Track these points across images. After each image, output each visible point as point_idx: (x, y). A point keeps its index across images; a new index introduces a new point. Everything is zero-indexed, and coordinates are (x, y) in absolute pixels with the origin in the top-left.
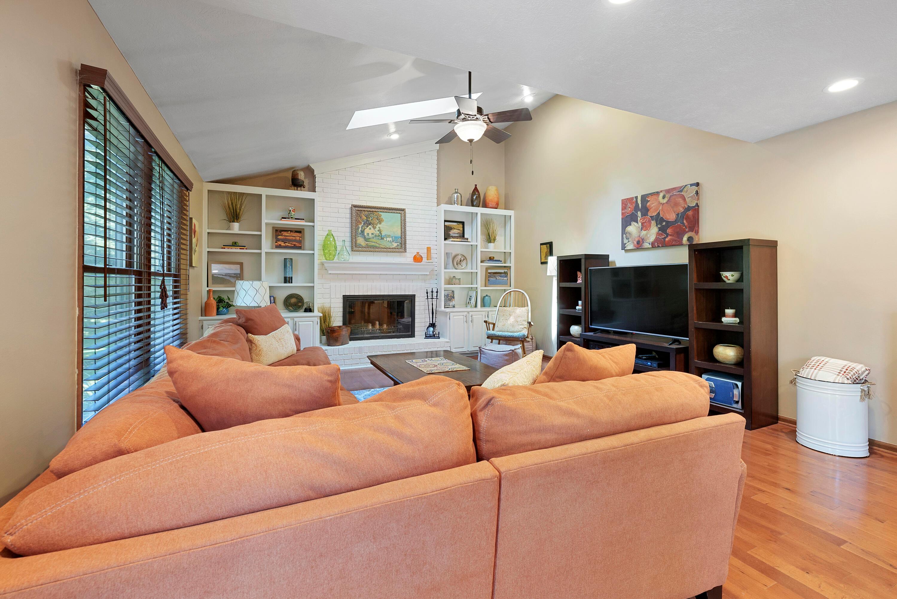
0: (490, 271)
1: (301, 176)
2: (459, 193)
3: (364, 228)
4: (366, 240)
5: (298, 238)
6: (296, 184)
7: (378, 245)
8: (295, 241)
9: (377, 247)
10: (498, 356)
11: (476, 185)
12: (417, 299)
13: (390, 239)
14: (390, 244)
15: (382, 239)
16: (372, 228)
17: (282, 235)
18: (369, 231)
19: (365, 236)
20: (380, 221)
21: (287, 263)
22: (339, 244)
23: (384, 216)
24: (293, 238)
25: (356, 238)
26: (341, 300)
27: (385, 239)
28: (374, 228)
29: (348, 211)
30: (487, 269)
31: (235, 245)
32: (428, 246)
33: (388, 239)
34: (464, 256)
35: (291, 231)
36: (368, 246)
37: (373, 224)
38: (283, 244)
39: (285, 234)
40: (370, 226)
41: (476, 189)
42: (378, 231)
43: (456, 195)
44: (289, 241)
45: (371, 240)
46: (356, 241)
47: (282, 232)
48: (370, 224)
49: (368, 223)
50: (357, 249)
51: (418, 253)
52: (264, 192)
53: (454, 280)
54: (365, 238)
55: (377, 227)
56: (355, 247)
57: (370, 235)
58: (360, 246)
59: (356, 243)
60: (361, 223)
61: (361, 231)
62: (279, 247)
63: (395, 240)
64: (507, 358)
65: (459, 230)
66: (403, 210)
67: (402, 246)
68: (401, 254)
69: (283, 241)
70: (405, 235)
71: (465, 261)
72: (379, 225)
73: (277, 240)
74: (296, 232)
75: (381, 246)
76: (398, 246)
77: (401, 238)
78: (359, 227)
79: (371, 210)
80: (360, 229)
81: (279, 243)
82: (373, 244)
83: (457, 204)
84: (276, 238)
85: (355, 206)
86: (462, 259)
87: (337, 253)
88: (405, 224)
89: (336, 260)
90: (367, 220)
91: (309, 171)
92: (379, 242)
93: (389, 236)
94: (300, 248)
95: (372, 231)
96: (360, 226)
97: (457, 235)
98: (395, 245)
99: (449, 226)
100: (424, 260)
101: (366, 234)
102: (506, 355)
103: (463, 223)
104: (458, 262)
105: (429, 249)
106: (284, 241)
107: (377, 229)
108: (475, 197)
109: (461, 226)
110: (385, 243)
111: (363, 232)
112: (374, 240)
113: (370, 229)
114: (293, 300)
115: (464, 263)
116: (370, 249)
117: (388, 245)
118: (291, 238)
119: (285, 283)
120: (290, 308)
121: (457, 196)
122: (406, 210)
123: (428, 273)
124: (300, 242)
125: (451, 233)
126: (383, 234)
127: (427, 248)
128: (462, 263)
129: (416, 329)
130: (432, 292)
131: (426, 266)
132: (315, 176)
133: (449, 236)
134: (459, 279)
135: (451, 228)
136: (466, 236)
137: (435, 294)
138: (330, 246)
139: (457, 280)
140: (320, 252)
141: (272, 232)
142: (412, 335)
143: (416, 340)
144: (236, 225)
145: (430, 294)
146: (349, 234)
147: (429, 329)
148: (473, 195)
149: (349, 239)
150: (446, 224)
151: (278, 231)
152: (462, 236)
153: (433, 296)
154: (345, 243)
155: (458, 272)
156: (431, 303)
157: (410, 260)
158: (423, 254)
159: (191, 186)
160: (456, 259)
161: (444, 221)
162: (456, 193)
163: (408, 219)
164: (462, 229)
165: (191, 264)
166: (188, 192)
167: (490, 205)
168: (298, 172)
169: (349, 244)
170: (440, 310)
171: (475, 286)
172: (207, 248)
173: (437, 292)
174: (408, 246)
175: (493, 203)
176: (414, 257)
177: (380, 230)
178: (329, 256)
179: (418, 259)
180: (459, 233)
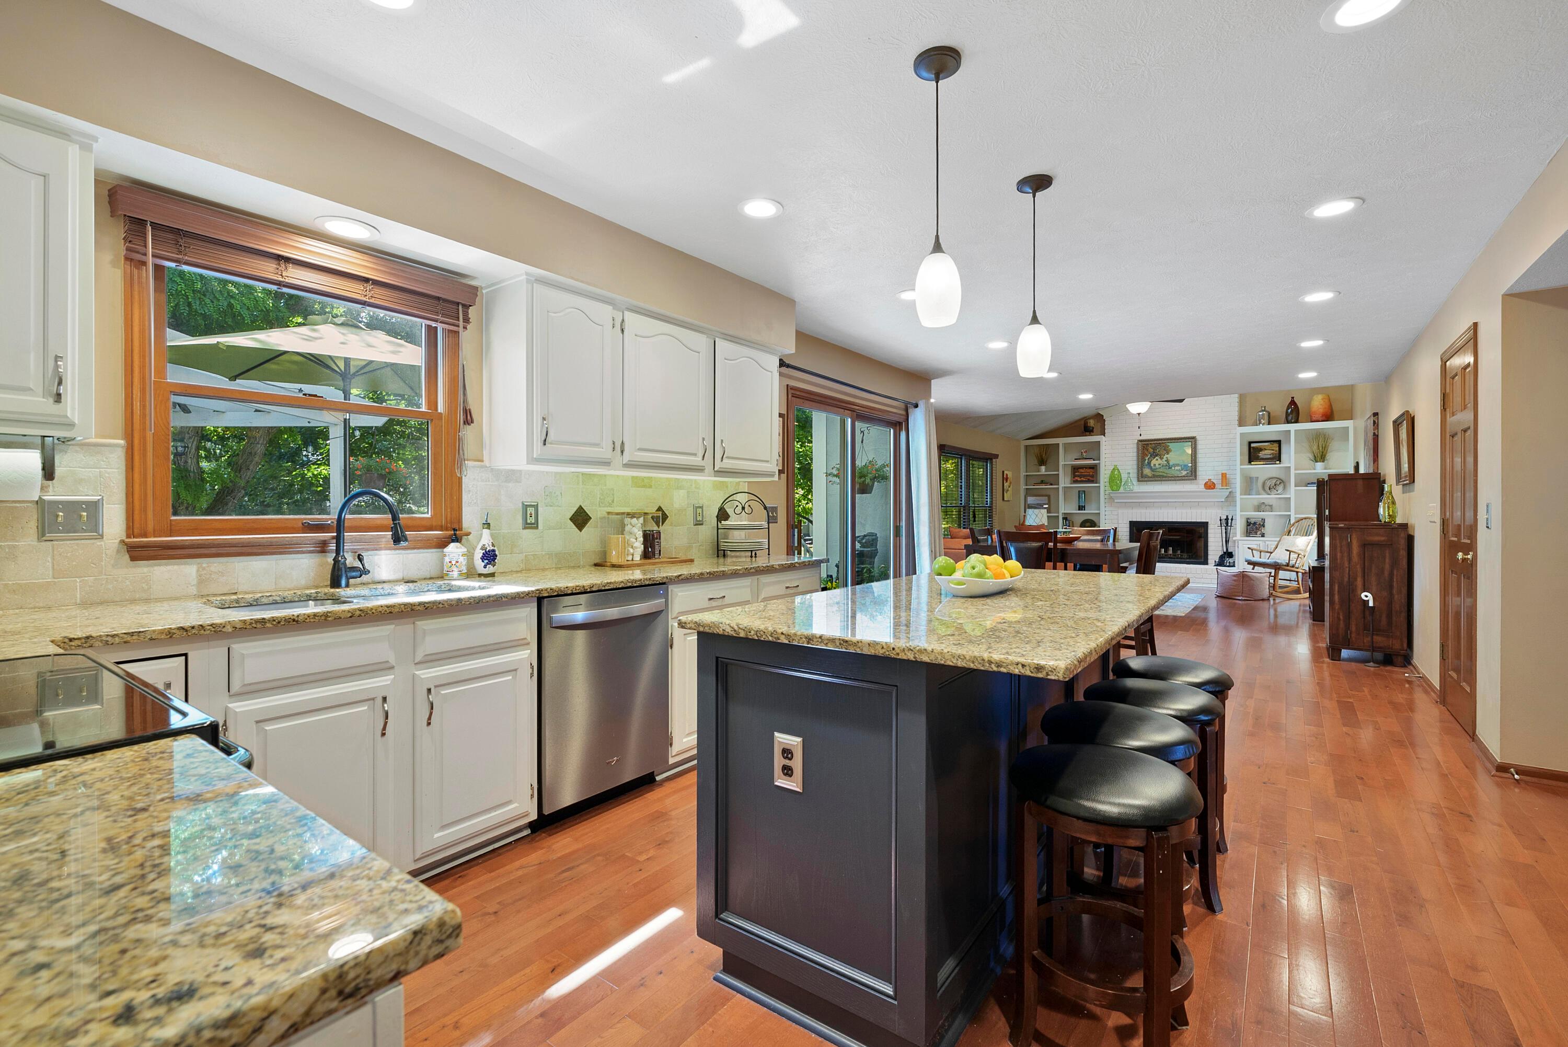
1: (1092, 423)
2: (1267, 412)
3: (1150, 459)
4: (1152, 470)
6: (1088, 430)
7: (1165, 475)
8: (1089, 476)
9: (1163, 476)
10: (1228, 576)
11: (1293, 398)
12: (1210, 527)
13: (1180, 468)
14: (1179, 473)
15: (1170, 468)
16: (1159, 459)
17: (1079, 472)
18: (1156, 462)
20: (1168, 451)
21: (1081, 493)
22: (1124, 476)
23: (1172, 446)
24: (1089, 474)
25: (1142, 469)
26: (1128, 525)
27: (1173, 468)
28: (1161, 459)
29: (1136, 446)
31: (1042, 482)
32: (1224, 472)
33: (1176, 468)
34: (1278, 480)
35: (1086, 468)
36: (1154, 476)
37: (1160, 455)
38: (1080, 480)
39: (1082, 471)
40: (1157, 458)
41: (1293, 402)
44: (1084, 476)
45: (1158, 470)
46: (1142, 472)
47: (1079, 469)
48: (1156, 456)
49: (1154, 455)
51: (1210, 480)
52: (1061, 441)
53: (1263, 507)
54: (1151, 468)
56: (1142, 478)
57: (1157, 466)
58: (1147, 476)
59: (1142, 474)
60: (1147, 456)
62: (1075, 482)
63: (1185, 467)
64: (1235, 578)
65: (1273, 450)
66: (1194, 438)
67: (1192, 474)
68: (1193, 481)
69: (1078, 476)
70: (1196, 463)
71: (1281, 485)
72: (1166, 456)
73: (1075, 476)
74: (1090, 468)
75: (1169, 475)
76: (1188, 473)
77: (1192, 466)
78: (1146, 460)
79: (1158, 442)
81: (1076, 478)
82: (1161, 474)
83: (1264, 424)
84: (1074, 473)
85: (1141, 441)
86: (1278, 482)
87: (1123, 483)
88: (1196, 451)
89: (1122, 490)
90: (1154, 452)
91: (1099, 418)
92: (1166, 471)
93: (1178, 465)
94: (1092, 482)
95: (1160, 461)
96: (1147, 458)
97: (1269, 456)
98: (1184, 473)
99: (1257, 448)
100: (1218, 486)
101: (1152, 465)
102: (1234, 576)
103: (1279, 442)
104: (1271, 486)
105: (1224, 476)
106: (1080, 476)
107: (1165, 459)
108: (1289, 412)
109: (1276, 445)
110: (1175, 471)
111: (1149, 463)
112: (1161, 470)
113: (1157, 460)
114: (1088, 524)
115: (1280, 488)
116: (1156, 479)
117: (1177, 474)
118: (1087, 474)
119: (1079, 510)
121: (1264, 416)
122: (1197, 437)
123: (1223, 500)
124: (1092, 476)
125: (1260, 455)
126: (1171, 463)
127: (1222, 474)
128: (1278, 488)
129: (1210, 557)
130: (1227, 519)
131: (1220, 494)
132: (1104, 420)
133: (1258, 459)
134: (1271, 506)
135: (1260, 450)
136: (1283, 457)
137: (1230, 521)
138: (1115, 479)
139: (1268, 507)
140: (1107, 484)
141: (1069, 470)
142: (1205, 562)
143: (1211, 567)
144: (1043, 468)
145: (1224, 522)
146: (1135, 467)
147: (1222, 558)
148: (1288, 409)
149: (1136, 471)
150: (1253, 445)
151: (1075, 469)
152: (1278, 458)
153: (1227, 523)
154: (1131, 475)
155: (1270, 498)
156: (1224, 531)
157: (1201, 487)
158: (1217, 480)
159: (996, 456)
160: (1268, 484)
161: (1250, 443)
162: (1263, 411)
163: (1199, 447)
164: (1277, 449)
165: (1003, 499)
166: (994, 460)
167: (1314, 419)
168: (1088, 421)
169: (1135, 475)
170: (1234, 539)
171: (1289, 513)
172: (1023, 487)
173: (1232, 519)
174: (1199, 473)
175: (1317, 416)
176: (1206, 484)
177: (1167, 461)
178: (1115, 487)
179: (1210, 486)
180: (1273, 454)
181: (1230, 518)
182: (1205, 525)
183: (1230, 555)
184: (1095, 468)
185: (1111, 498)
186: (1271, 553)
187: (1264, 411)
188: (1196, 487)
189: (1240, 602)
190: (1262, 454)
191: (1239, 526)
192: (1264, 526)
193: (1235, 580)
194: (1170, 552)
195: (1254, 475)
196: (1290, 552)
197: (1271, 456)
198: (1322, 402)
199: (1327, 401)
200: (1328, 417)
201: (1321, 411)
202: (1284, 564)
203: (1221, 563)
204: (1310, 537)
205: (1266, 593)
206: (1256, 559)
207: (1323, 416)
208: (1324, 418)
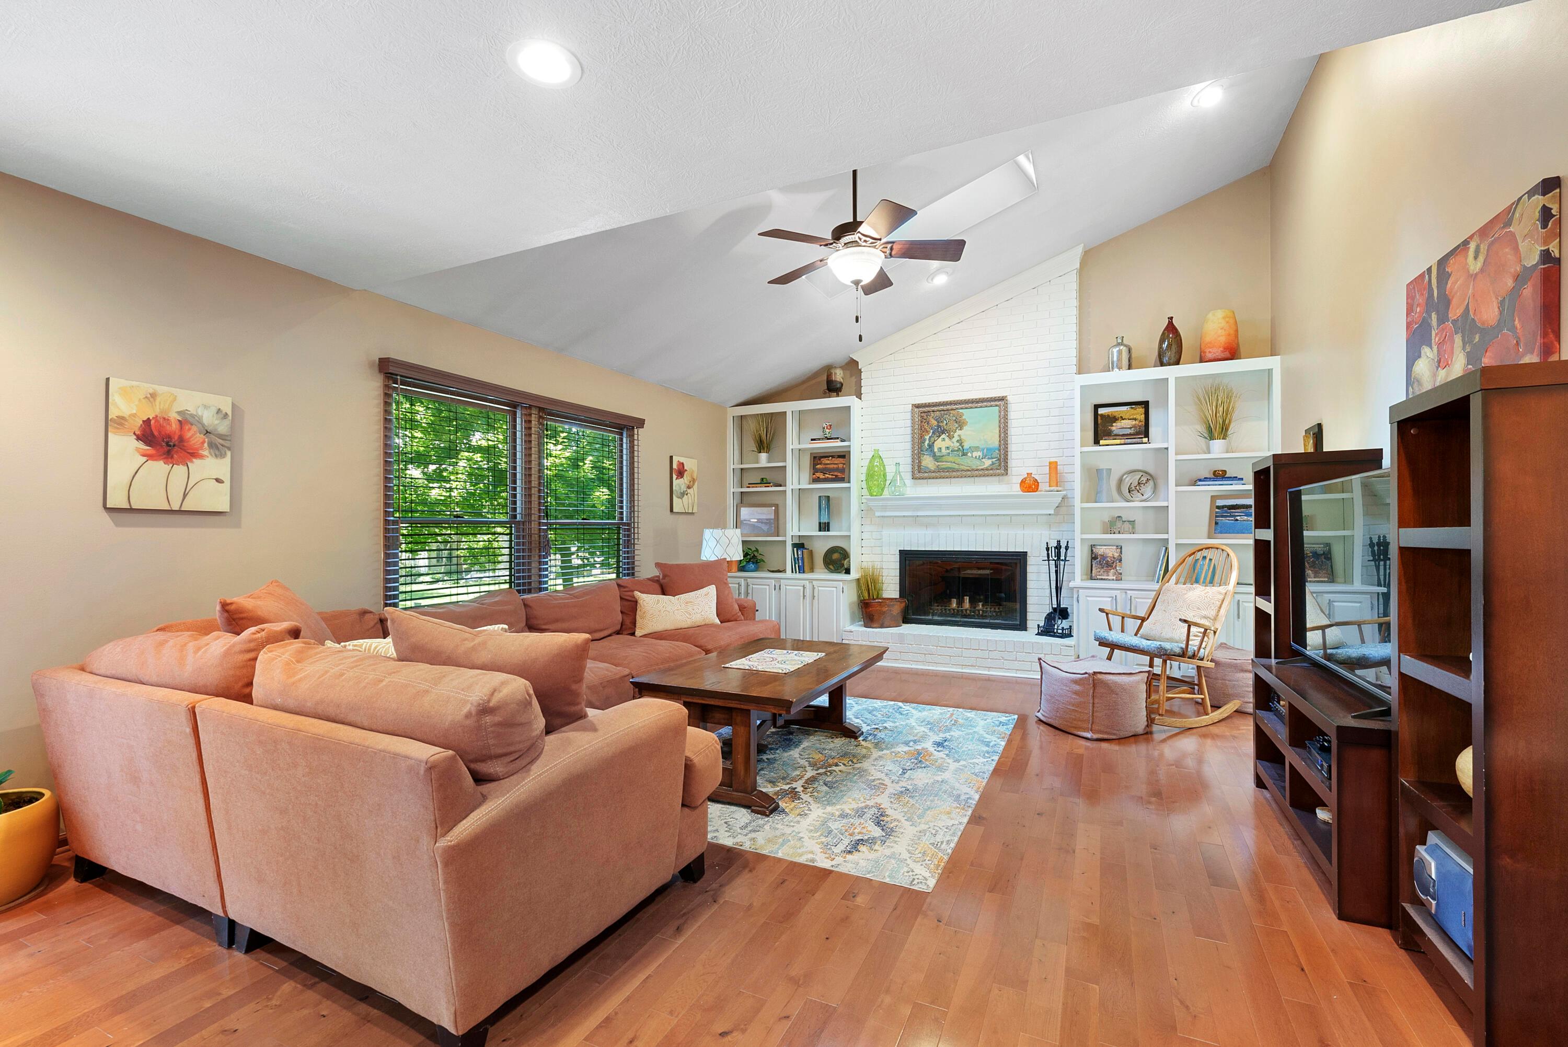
0: (1220, 503)
1: (838, 375)
2: (1125, 346)
3: (932, 439)
4: (936, 458)
5: (841, 466)
6: (833, 388)
7: (956, 466)
8: (837, 470)
9: (954, 470)
10: (1061, 680)
11: (1170, 320)
12: (1030, 561)
13: (979, 454)
14: (978, 463)
15: (964, 454)
16: (947, 439)
17: (820, 464)
18: (942, 444)
19: (934, 453)
20: (961, 424)
21: (826, 502)
22: (890, 470)
23: (967, 414)
24: (835, 466)
25: (919, 457)
26: (897, 558)
27: (969, 454)
28: (951, 437)
29: (909, 416)
30: (1214, 498)
31: (763, 482)
32: (1053, 460)
33: (975, 454)
34: (1146, 473)
35: (833, 457)
36: (939, 470)
37: (949, 431)
38: (822, 476)
39: (825, 461)
40: (943, 436)
41: (1171, 328)
42: (958, 441)
43: (1115, 350)
44: (830, 470)
45: (944, 459)
46: (920, 462)
47: (822, 459)
48: (943, 432)
49: (940, 431)
50: (921, 475)
51: (1029, 474)
52: (789, 407)
53: (1119, 524)
54: (934, 456)
55: (956, 435)
56: (919, 473)
57: (943, 450)
58: (927, 470)
59: (919, 466)
60: (928, 432)
61: (929, 445)
62: (816, 480)
63: (987, 454)
64: (1077, 688)
65: (1135, 419)
66: (1002, 399)
67: (1001, 465)
68: (1001, 478)
69: (820, 470)
70: (1006, 444)
71: (1151, 482)
72: (958, 432)
73: (815, 470)
74: (840, 457)
75: (962, 467)
76: (993, 464)
77: (999, 450)
78: (925, 440)
79: (945, 408)
80: (927, 442)
81: (818, 474)
82: (949, 465)
83: (1120, 368)
84: (814, 468)
85: (918, 406)
86: (1144, 479)
87: (888, 482)
88: (1006, 423)
89: (886, 493)
90: (939, 426)
91: (852, 366)
92: (958, 460)
93: (977, 449)
94: (842, 480)
95: (948, 442)
96: (927, 437)
97: (1129, 431)
98: (988, 463)
99: (1108, 416)
100: (1044, 486)
101: (936, 450)
102: (1076, 682)
103: (1145, 404)
104: (1132, 486)
105: (1053, 466)
106: (822, 470)
107: (956, 438)
108: (1165, 346)
109: (1141, 410)
111: (931, 446)
112: (950, 458)
113: (944, 440)
114: (836, 556)
115: (1148, 490)
116: (943, 474)
117: (976, 464)
118: (832, 466)
119: (820, 530)
120: (831, 567)
121: (1120, 352)
122: (1008, 398)
123: (1052, 512)
124: (842, 471)
125: (1113, 428)
126: (966, 446)
127: (1050, 463)
128: (1143, 489)
129: (1030, 616)
130: (1058, 547)
131: (1047, 498)
132: (860, 371)
133: (1109, 434)
134: (1132, 522)
135: (1114, 419)
136: (1152, 430)
137: (1063, 551)
138: (875, 475)
139: (1127, 524)
140: (864, 485)
141: (807, 461)
142: (1022, 626)
143: (1029, 636)
144: (763, 456)
145: (1053, 552)
146: (909, 453)
147: (1050, 618)
148: (1162, 341)
149: (909, 460)
150: (1101, 411)
151: (817, 459)
152: (1144, 431)
153: (1058, 555)
154: (901, 468)
155: (1133, 507)
156: (1053, 569)
157: (1017, 488)
158: (1041, 475)
159: (641, 423)
160: (1128, 480)
161: (1097, 407)
162: (1119, 344)
163: (1012, 415)
164: (1143, 417)
165: (671, 510)
166: (636, 430)
167: (1209, 356)
168: (833, 371)
169: (909, 468)
170: (1072, 584)
171: (1164, 536)
172: (732, 488)
173: (1067, 548)
174: (1012, 463)
175: (1214, 350)
176: (1023, 482)
177: (960, 441)
178: (875, 490)
179: (1030, 485)
180: (1134, 426)
181: (1063, 545)
182: (1020, 559)
183: (1063, 613)
184: (844, 456)
185: (870, 509)
186: (1143, 620)
187: (1122, 344)
188: (1009, 487)
189: (1088, 744)
190: (1116, 428)
191: (1078, 558)
192: (1120, 561)
193: (1076, 693)
194: (967, 604)
195: (1103, 466)
196: (1190, 624)
197: (1132, 431)
198: (1223, 324)
199: (1232, 321)
200: (1232, 353)
201: (1222, 340)
202: (1178, 650)
203: (1047, 630)
204: (1222, 589)
205: (1140, 722)
206: (1115, 636)
207: (1226, 349)
208: (1227, 354)
